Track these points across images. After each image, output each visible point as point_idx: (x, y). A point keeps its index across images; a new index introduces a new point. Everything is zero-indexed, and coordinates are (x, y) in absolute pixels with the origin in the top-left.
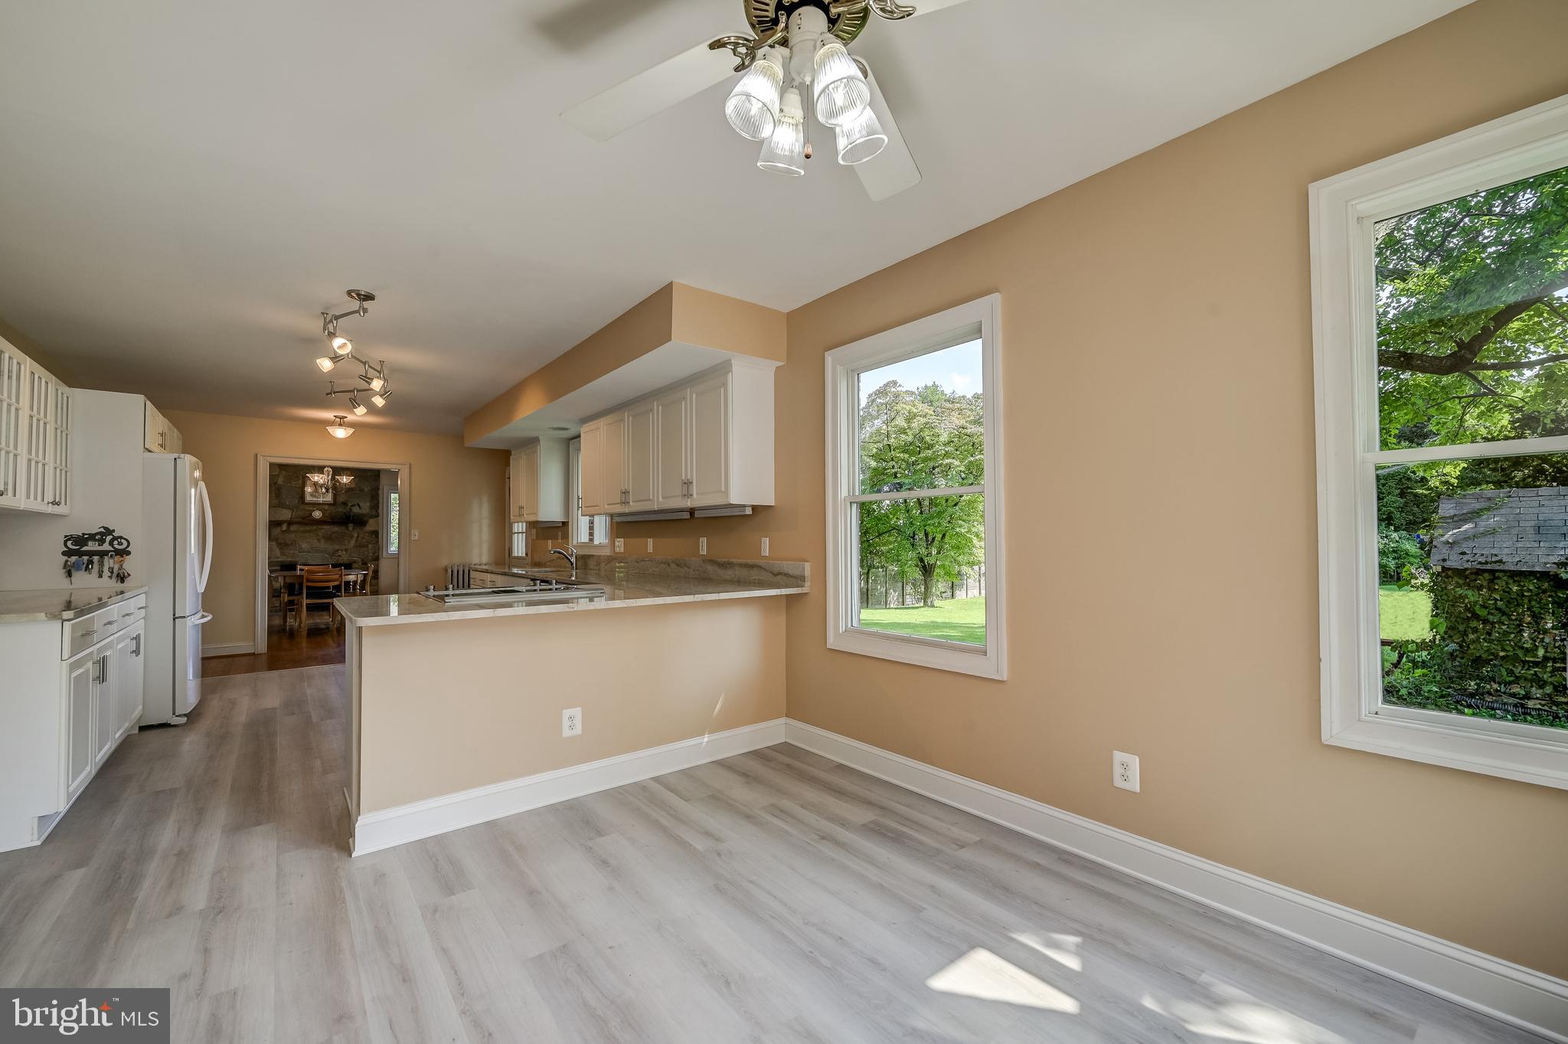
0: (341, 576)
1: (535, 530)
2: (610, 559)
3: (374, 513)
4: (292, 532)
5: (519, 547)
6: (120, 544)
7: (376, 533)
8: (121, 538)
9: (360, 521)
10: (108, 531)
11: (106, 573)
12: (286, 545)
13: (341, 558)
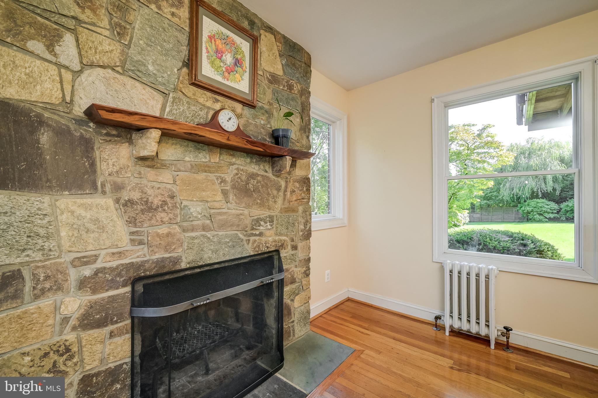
13: (264, 239)
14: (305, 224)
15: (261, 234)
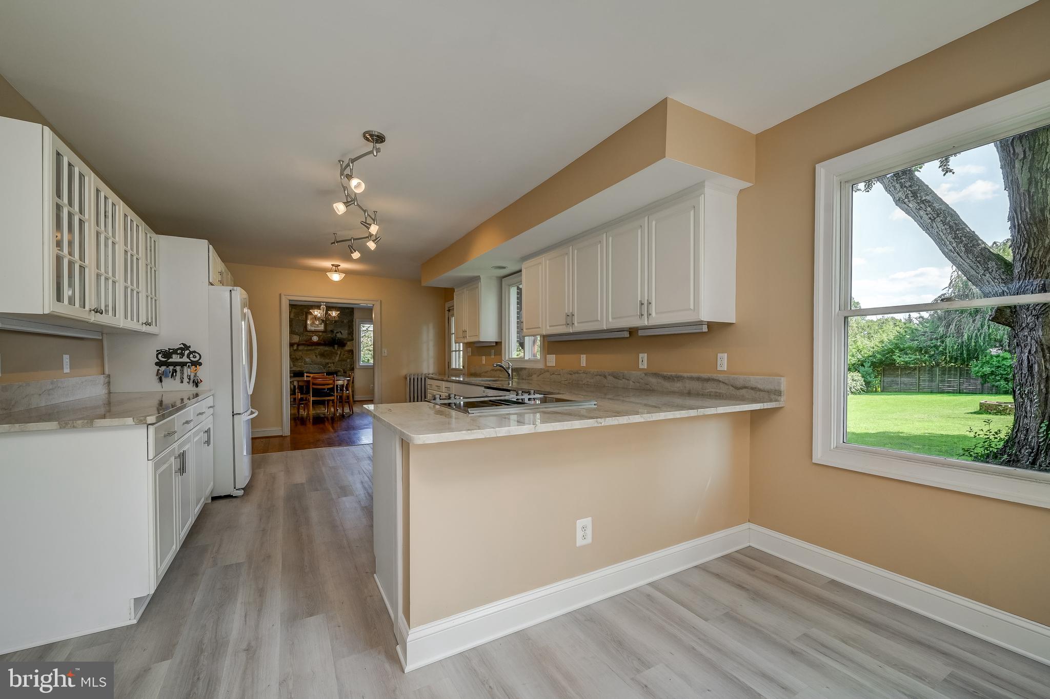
0: (334, 381)
1: (470, 349)
2: (541, 372)
3: (350, 338)
4: (300, 350)
5: (458, 361)
6: (194, 357)
7: (351, 352)
8: (195, 352)
9: (341, 344)
10: (186, 347)
11: (186, 380)
12: (297, 360)
13: (330, 369)
14: (351, 365)
15: (329, 367)
